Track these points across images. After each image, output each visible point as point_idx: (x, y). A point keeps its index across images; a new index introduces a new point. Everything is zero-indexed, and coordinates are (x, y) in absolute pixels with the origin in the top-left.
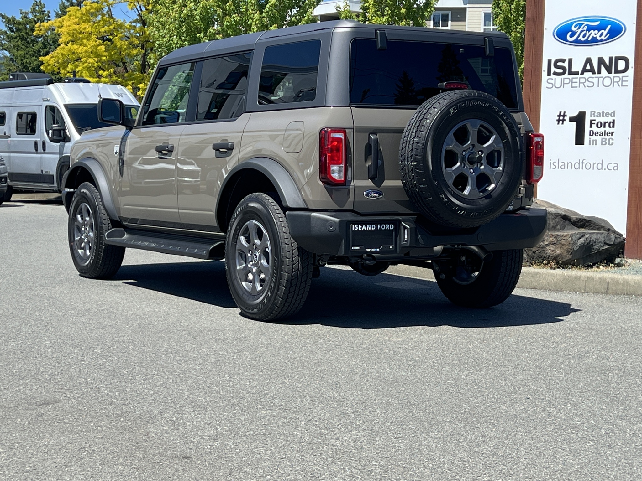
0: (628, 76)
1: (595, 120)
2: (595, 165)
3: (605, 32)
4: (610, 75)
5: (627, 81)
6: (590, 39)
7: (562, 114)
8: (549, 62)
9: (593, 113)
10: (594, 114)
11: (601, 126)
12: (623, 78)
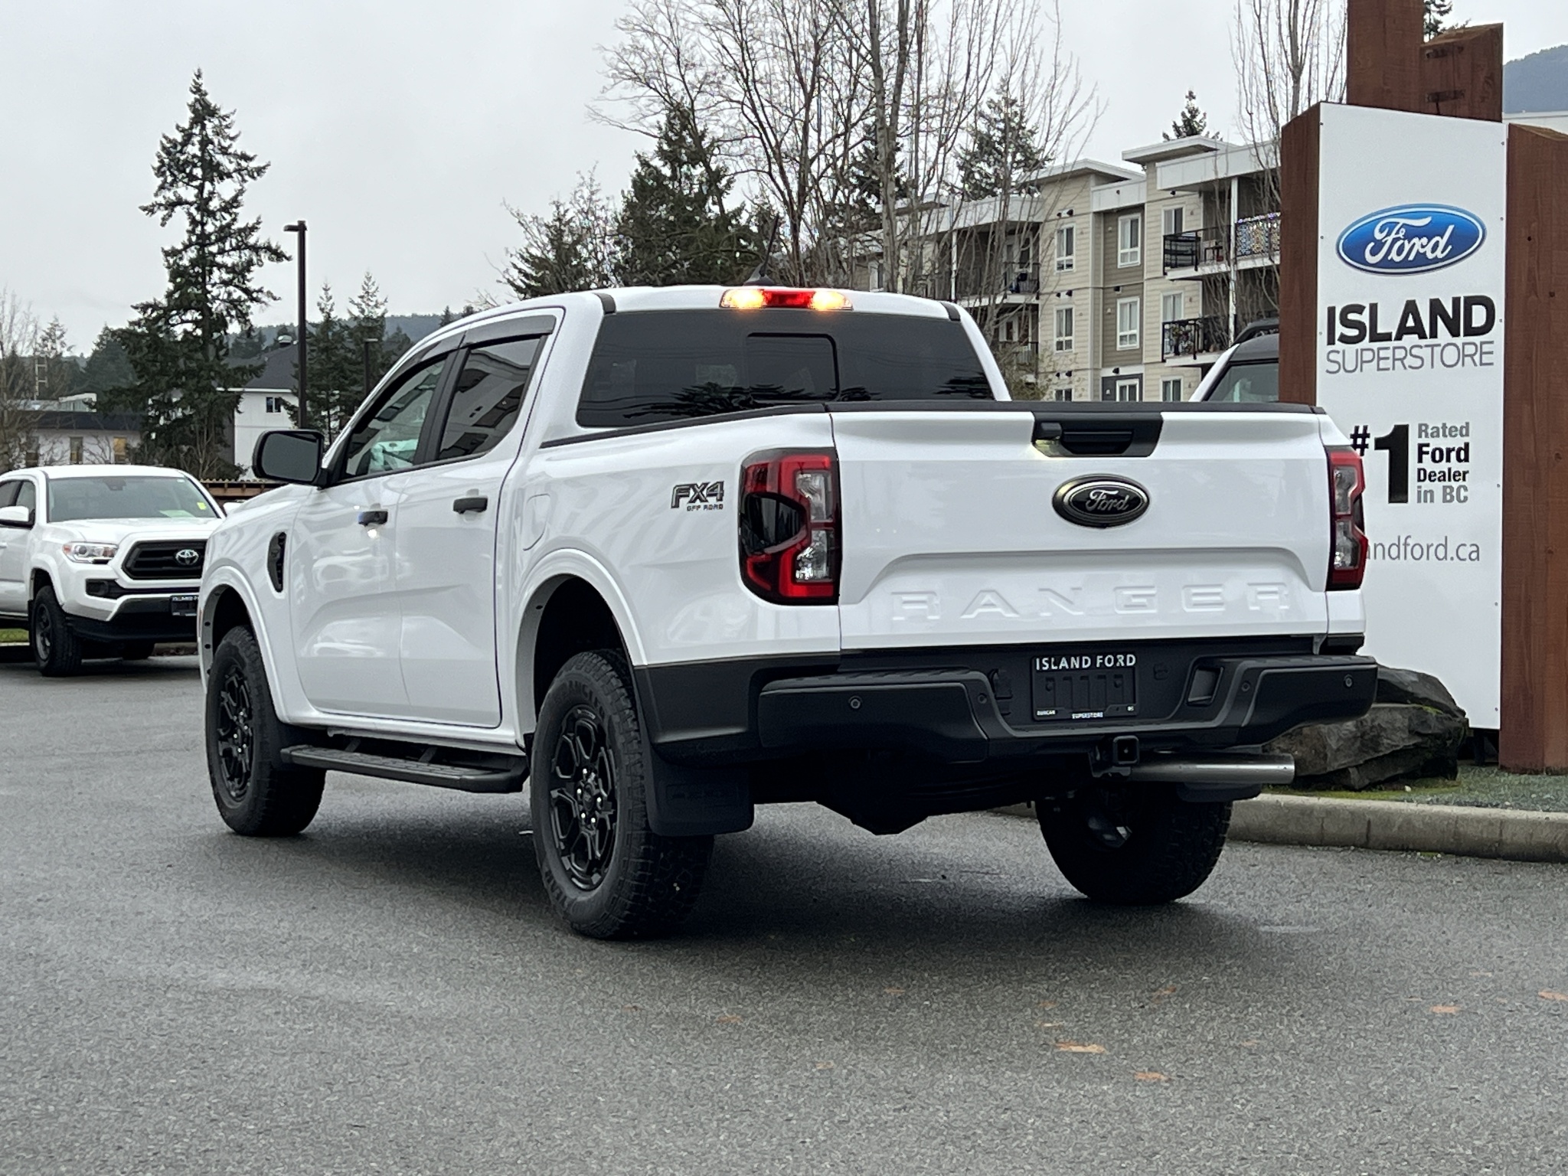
0: (1492, 342)
1: (1427, 445)
2: (1432, 550)
3: (1443, 242)
4: (1455, 340)
5: (1491, 353)
6: (1411, 258)
7: (1361, 431)
8: (1331, 311)
9: (1423, 428)
10: (1426, 431)
11: (1441, 459)
12: (1484, 346)
